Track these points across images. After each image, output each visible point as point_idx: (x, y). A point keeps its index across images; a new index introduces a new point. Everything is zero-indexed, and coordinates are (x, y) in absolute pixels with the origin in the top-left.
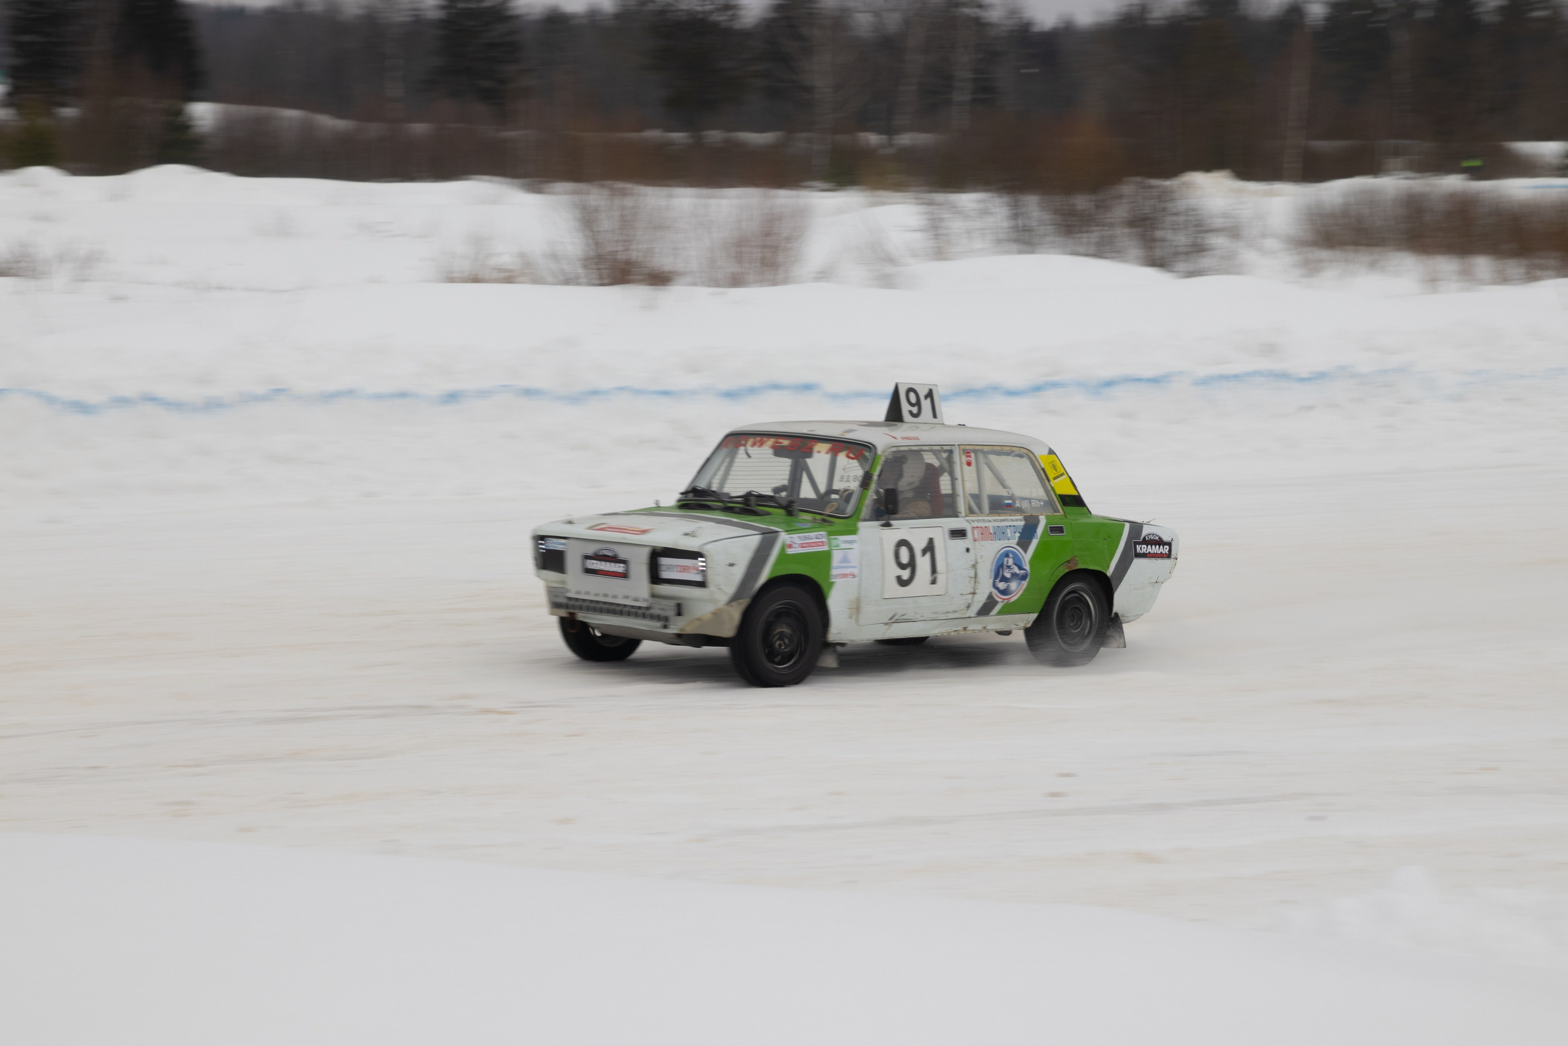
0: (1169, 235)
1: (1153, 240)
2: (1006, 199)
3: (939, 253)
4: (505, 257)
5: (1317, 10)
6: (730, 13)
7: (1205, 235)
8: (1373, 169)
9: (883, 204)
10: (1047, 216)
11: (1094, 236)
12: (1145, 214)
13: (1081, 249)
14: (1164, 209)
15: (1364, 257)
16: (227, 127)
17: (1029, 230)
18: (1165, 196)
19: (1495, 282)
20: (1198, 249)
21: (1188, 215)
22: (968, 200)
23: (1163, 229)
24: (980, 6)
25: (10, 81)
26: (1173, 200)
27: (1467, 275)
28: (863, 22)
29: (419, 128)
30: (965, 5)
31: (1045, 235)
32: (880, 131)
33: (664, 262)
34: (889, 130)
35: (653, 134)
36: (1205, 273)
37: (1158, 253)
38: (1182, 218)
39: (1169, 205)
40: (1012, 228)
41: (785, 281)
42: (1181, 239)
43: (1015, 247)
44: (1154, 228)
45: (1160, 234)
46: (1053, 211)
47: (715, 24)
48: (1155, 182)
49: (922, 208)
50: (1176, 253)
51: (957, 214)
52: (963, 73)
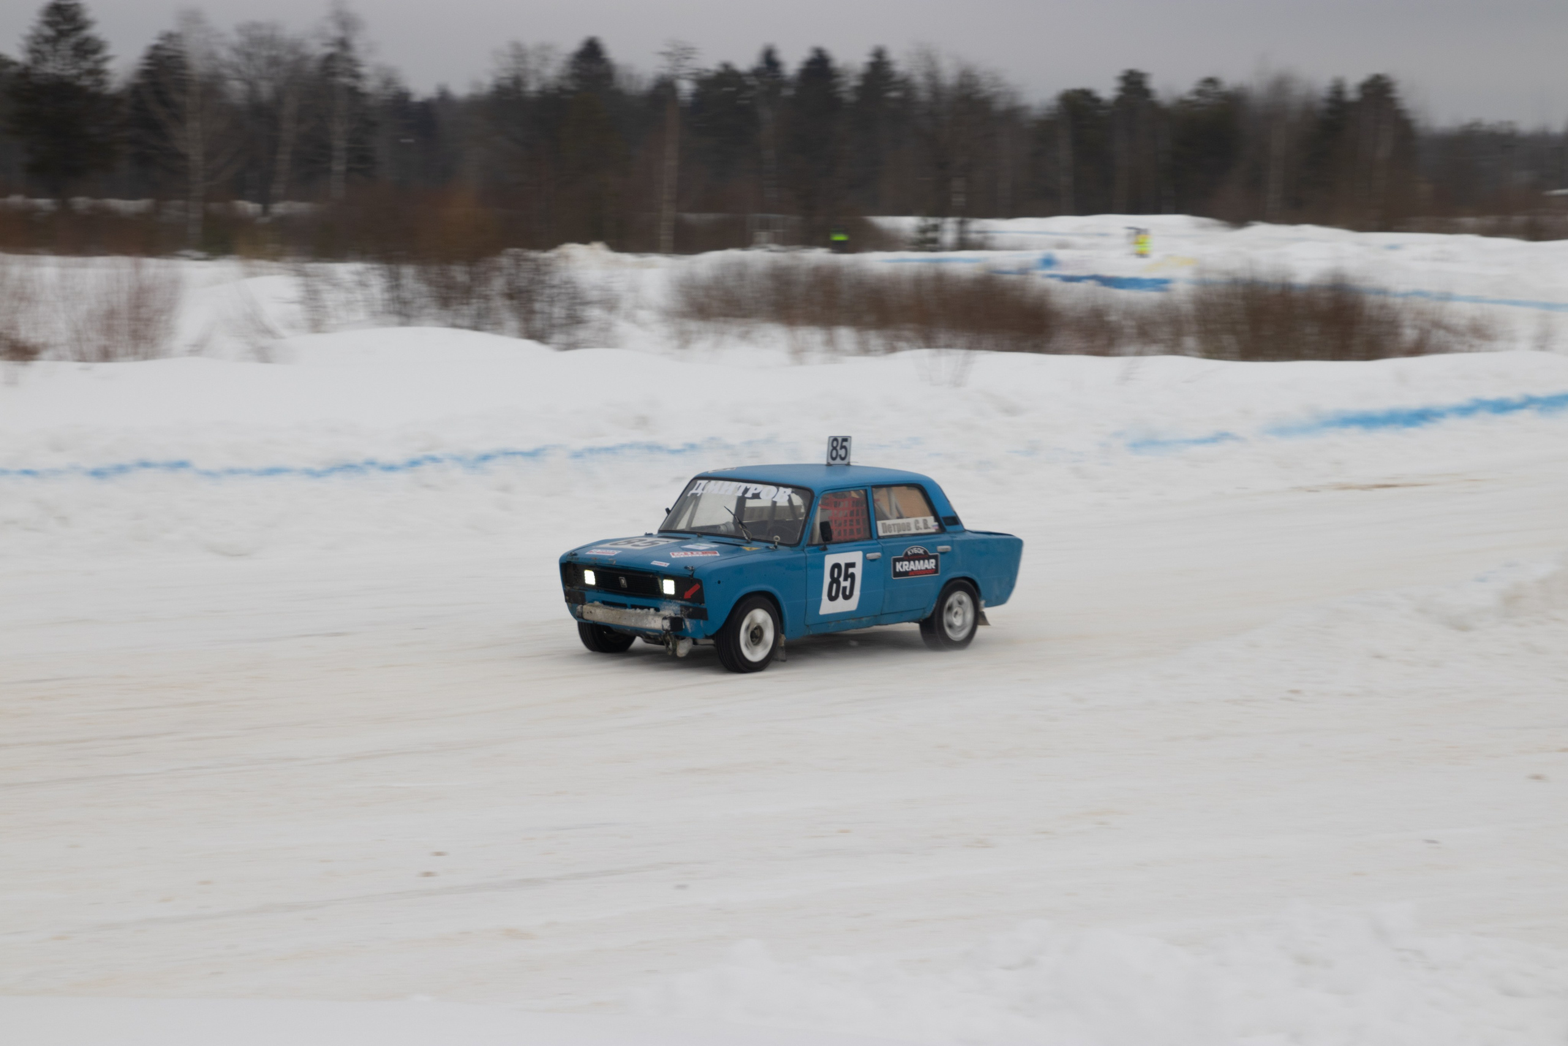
0: (547, 309)
1: (532, 312)
2: (384, 269)
3: (316, 326)
5: (686, 87)
6: (96, 77)
7: (582, 307)
8: (744, 243)
9: (260, 274)
10: (424, 288)
11: (471, 309)
12: (521, 287)
13: (459, 322)
14: (542, 282)
15: (736, 328)
17: (405, 303)
18: (539, 269)
19: (858, 354)
20: (575, 320)
21: (565, 288)
22: (345, 271)
23: (542, 301)
24: (356, 76)
26: (549, 272)
27: (831, 344)
28: (236, 89)
30: (341, 74)
31: (421, 308)
32: (254, 200)
33: (26, 333)
34: (265, 199)
35: (17, 200)
36: (583, 345)
37: (538, 324)
38: (555, 291)
39: (547, 279)
40: (389, 300)
41: (157, 355)
42: (558, 312)
43: (395, 319)
44: (531, 300)
45: (537, 306)
46: (430, 282)
47: (81, 90)
48: (533, 254)
49: (299, 280)
50: (553, 326)
51: (334, 285)
52: (340, 143)
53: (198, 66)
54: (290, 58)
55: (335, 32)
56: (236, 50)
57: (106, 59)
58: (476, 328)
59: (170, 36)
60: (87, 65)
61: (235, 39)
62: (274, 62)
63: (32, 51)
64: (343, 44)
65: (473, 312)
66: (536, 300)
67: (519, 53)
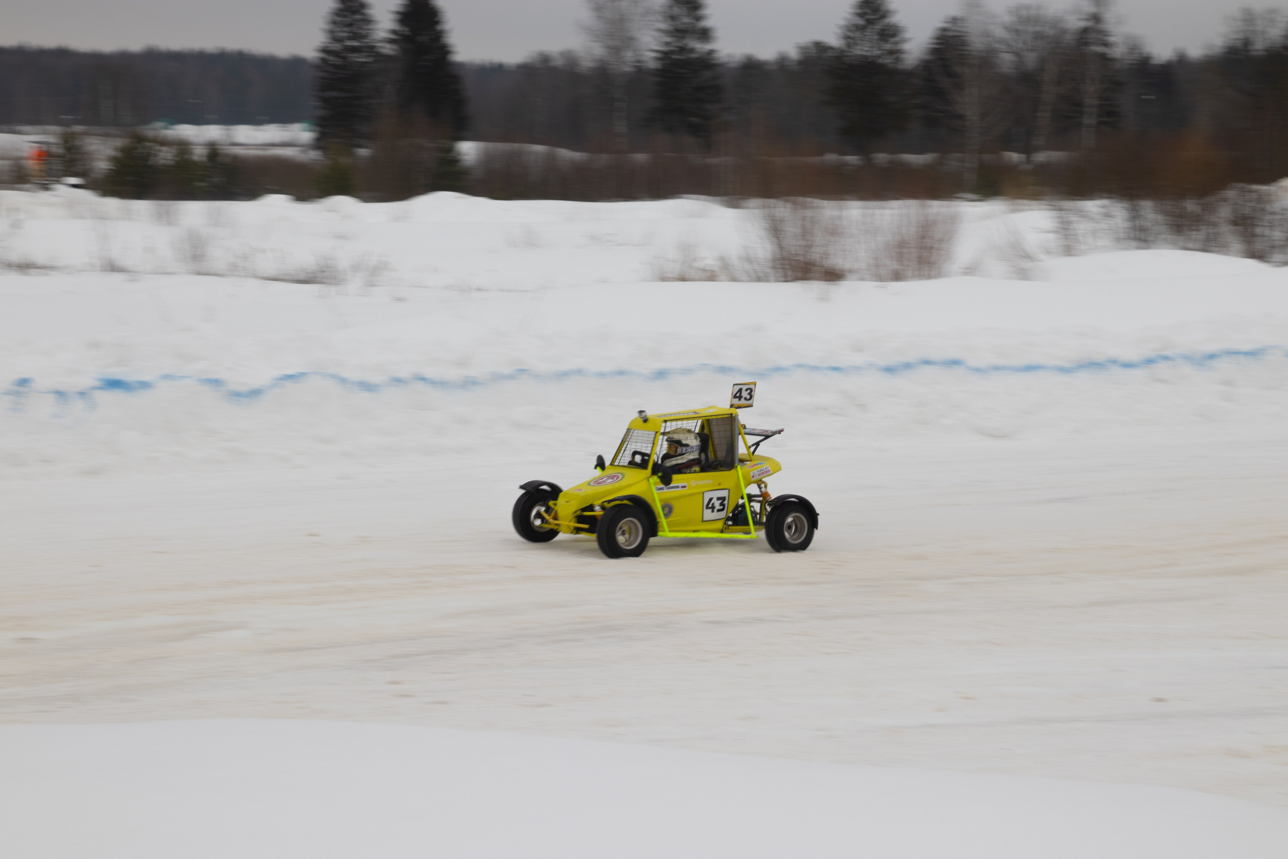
0: (1267, 232)
2: (1125, 204)
3: (1068, 250)
4: (709, 260)
6: (895, 56)
9: (1022, 210)
10: (1160, 218)
11: (1201, 235)
12: (1245, 214)
13: (1190, 245)
14: (1263, 210)
16: (488, 160)
17: (1144, 230)
18: (1262, 199)
21: (1282, 214)
22: (1093, 206)
23: (1263, 226)
24: (1106, 44)
25: (318, 129)
26: (1269, 201)
28: (1006, 60)
29: (640, 158)
30: (1093, 44)
31: (1159, 234)
32: (1020, 151)
33: (838, 262)
34: (1028, 150)
35: (831, 158)
37: (1259, 246)
38: (1277, 217)
39: (1268, 207)
40: (1130, 228)
41: (938, 276)
42: (1278, 235)
43: (1134, 244)
44: (1253, 225)
45: (1258, 230)
46: (1166, 213)
47: (883, 66)
48: (1255, 187)
49: (1054, 213)
50: (1273, 247)
51: (1084, 216)
52: (1091, 101)
53: (977, 43)
54: (1050, 32)
55: (1092, 9)
56: (1008, 28)
57: (904, 41)
58: (1204, 250)
59: (954, 20)
60: (888, 46)
61: (1007, 19)
62: (1038, 36)
63: (847, 37)
64: (1096, 18)
65: (1204, 237)
66: (1257, 225)
67: (1249, 17)
